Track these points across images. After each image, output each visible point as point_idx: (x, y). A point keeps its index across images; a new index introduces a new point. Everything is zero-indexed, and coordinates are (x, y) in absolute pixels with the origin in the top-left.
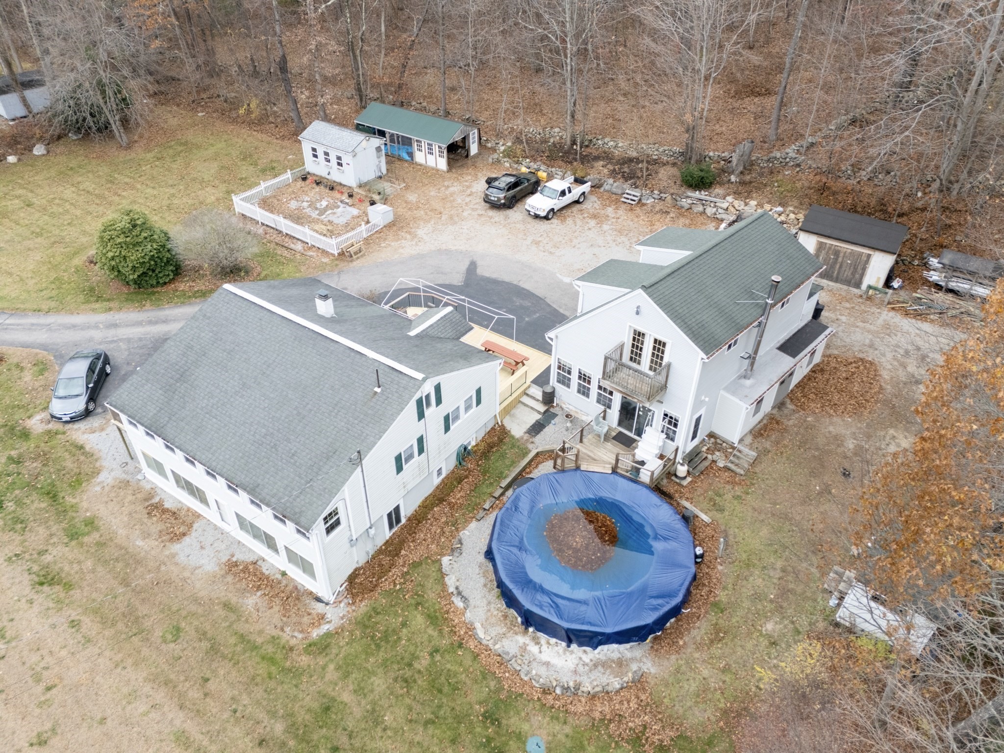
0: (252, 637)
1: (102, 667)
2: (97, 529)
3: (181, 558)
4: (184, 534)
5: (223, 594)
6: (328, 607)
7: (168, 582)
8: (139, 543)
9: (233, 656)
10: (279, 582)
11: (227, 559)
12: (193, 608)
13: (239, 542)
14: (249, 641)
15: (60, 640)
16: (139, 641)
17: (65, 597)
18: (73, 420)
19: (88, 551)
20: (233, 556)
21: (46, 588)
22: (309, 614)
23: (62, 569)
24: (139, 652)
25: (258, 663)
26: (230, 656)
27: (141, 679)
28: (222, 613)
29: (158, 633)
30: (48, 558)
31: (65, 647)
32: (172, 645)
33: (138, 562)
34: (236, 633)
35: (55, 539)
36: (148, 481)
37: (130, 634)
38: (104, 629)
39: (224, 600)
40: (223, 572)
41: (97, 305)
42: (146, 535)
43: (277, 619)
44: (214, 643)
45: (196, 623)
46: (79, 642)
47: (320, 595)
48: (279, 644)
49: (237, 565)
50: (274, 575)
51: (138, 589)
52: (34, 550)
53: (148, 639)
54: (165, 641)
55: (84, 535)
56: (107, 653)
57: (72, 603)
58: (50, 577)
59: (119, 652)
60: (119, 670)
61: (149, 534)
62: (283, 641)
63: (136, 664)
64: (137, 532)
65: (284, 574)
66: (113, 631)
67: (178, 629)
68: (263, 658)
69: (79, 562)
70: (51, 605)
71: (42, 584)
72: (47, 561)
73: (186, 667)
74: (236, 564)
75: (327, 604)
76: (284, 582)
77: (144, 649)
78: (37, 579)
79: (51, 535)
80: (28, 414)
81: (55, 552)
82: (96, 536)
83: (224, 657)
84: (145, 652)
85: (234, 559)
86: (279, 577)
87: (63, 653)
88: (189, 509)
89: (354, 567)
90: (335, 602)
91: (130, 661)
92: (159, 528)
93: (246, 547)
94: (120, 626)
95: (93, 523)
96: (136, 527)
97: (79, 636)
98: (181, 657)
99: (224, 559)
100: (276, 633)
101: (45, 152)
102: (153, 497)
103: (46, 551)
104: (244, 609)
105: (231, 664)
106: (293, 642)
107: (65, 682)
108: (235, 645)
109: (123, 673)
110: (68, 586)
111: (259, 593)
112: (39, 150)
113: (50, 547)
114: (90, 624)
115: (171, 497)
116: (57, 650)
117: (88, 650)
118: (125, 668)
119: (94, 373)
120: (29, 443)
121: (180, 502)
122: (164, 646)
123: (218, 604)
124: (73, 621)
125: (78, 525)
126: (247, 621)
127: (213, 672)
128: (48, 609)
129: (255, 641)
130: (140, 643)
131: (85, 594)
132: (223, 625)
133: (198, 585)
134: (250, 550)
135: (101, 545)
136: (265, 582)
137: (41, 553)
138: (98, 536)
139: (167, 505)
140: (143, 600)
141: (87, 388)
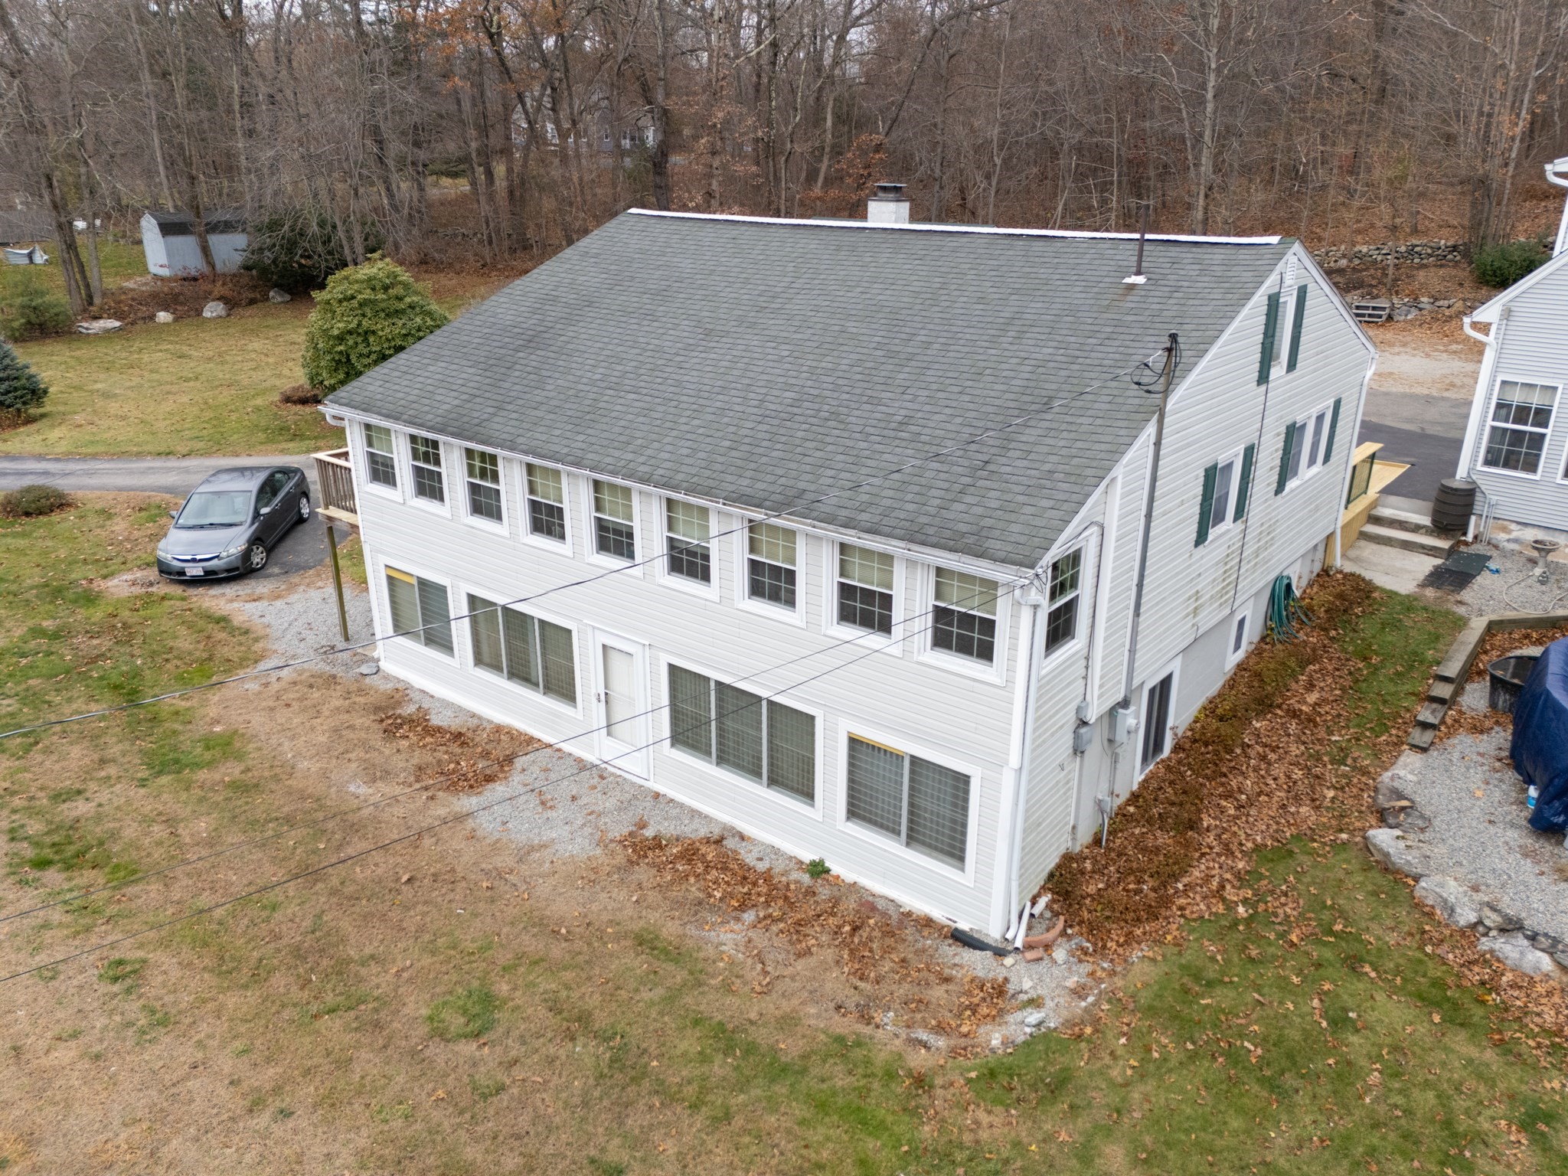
0: (762, 1036)
1: (197, 1106)
2: (239, 756)
3: (487, 824)
4: (489, 779)
5: (629, 912)
6: (1009, 961)
7: (447, 878)
8: (359, 788)
9: (704, 1090)
10: (810, 892)
11: (625, 831)
12: (532, 944)
13: (657, 795)
14: (751, 1049)
15: (60, 1014)
16: (347, 1028)
17: (109, 901)
18: (211, 578)
19: (201, 800)
20: (643, 825)
21: (53, 876)
22: (947, 980)
23: (114, 835)
24: (344, 1064)
25: (802, 1122)
26: (690, 1091)
27: (346, 1157)
28: (640, 964)
29: (416, 1006)
30: (81, 808)
31: (75, 1035)
32: (468, 1048)
33: (355, 828)
34: (696, 1022)
35: (112, 770)
36: (387, 678)
37: (314, 1008)
38: (222, 990)
39: (637, 926)
40: (620, 859)
41: (291, 445)
42: (375, 774)
43: (836, 983)
44: (624, 1047)
45: (547, 985)
46: (129, 1024)
47: (964, 925)
48: (868, 1062)
49: (660, 847)
50: (785, 873)
51: (349, 889)
52: (42, 789)
53: (377, 1025)
54: (440, 1034)
55: (197, 766)
56: (226, 1063)
57: (130, 915)
58: (71, 850)
59: (268, 1060)
60: (263, 1120)
61: (388, 773)
62: (881, 1057)
63: (330, 1102)
64: (354, 765)
65: (818, 870)
66: (253, 996)
67: (488, 1001)
68: (822, 1107)
69: (171, 821)
70: (57, 915)
71: (42, 864)
72: (75, 814)
73: (524, 1121)
74: (657, 843)
75: (1000, 953)
76: (824, 892)
77: (364, 1054)
78: (28, 852)
79: (103, 762)
80: (105, 571)
81: (104, 796)
82: (232, 770)
83: (669, 1096)
84: (367, 1063)
85: (649, 833)
86: (806, 878)
87: (64, 1054)
88: (498, 729)
89: (1062, 850)
90: (1029, 947)
91: (308, 1091)
92: (415, 761)
93: (682, 806)
94: (279, 981)
95: (229, 744)
96: (352, 756)
97: (133, 1008)
98: (501, 1089)
99: (619, 829)
100: (846, 1026)
101: (223, 313)
102: (399, 704)
103: (79, 792)
104: (710, 951)
105: (699, 1121)
106: (919, 1060)
107: (45, 1153)
108: (704, 1058)
109: (278, 1130)
110: (128, 874)
111: (749, 916)
112: (213, 310)
113: (93, 786)
114: (175, 973)
115: (447, 704)
116: (42, 1045)
117: (157, 1050)
118: (285, 1114)
119: (275, 493)
120: (92, 610)
121: (474, 715)
122: (438, 1052)
123: (617, 938)
124: (120, 963)
125: (187, 746)
126: (727, 988)
127: (635, 1143)
128: (46, 925)
129: (774, 1050)
130: (348, 1038)
131: (176, 896)
132: (646, 995)
133: (543, 888)
134: (694, 813)
135: (241, 788)
136: (764, 889)
137: (59, 797)
138: (237, 771)
139: (436, 720)
140: (366, 917)
141: (257, 514)
